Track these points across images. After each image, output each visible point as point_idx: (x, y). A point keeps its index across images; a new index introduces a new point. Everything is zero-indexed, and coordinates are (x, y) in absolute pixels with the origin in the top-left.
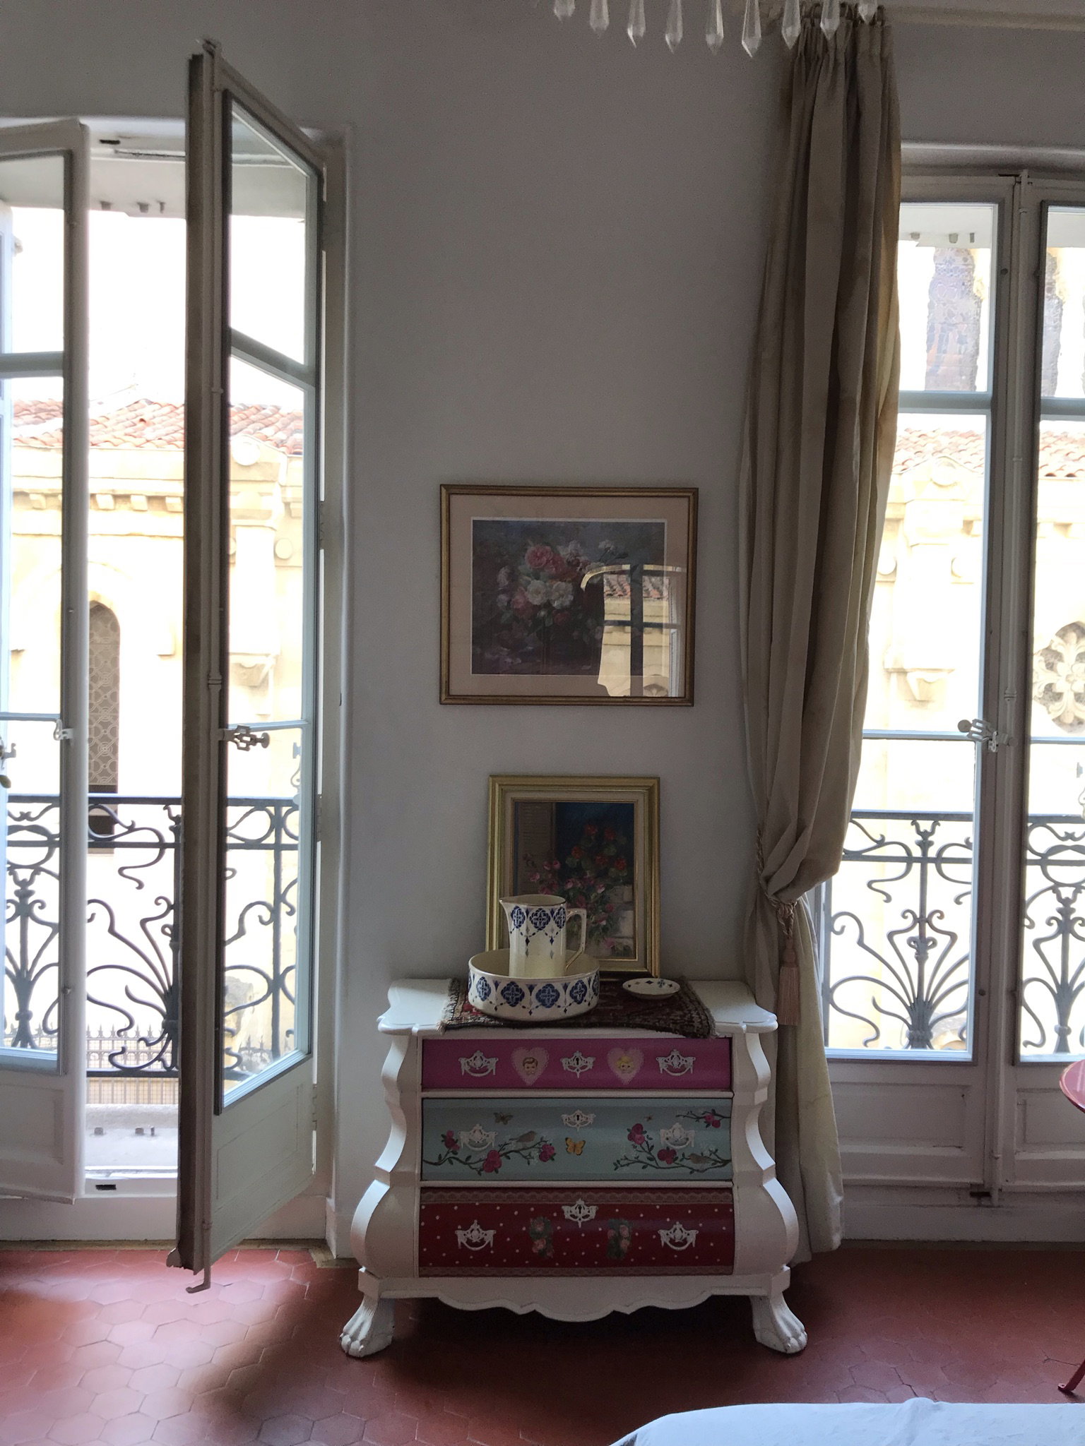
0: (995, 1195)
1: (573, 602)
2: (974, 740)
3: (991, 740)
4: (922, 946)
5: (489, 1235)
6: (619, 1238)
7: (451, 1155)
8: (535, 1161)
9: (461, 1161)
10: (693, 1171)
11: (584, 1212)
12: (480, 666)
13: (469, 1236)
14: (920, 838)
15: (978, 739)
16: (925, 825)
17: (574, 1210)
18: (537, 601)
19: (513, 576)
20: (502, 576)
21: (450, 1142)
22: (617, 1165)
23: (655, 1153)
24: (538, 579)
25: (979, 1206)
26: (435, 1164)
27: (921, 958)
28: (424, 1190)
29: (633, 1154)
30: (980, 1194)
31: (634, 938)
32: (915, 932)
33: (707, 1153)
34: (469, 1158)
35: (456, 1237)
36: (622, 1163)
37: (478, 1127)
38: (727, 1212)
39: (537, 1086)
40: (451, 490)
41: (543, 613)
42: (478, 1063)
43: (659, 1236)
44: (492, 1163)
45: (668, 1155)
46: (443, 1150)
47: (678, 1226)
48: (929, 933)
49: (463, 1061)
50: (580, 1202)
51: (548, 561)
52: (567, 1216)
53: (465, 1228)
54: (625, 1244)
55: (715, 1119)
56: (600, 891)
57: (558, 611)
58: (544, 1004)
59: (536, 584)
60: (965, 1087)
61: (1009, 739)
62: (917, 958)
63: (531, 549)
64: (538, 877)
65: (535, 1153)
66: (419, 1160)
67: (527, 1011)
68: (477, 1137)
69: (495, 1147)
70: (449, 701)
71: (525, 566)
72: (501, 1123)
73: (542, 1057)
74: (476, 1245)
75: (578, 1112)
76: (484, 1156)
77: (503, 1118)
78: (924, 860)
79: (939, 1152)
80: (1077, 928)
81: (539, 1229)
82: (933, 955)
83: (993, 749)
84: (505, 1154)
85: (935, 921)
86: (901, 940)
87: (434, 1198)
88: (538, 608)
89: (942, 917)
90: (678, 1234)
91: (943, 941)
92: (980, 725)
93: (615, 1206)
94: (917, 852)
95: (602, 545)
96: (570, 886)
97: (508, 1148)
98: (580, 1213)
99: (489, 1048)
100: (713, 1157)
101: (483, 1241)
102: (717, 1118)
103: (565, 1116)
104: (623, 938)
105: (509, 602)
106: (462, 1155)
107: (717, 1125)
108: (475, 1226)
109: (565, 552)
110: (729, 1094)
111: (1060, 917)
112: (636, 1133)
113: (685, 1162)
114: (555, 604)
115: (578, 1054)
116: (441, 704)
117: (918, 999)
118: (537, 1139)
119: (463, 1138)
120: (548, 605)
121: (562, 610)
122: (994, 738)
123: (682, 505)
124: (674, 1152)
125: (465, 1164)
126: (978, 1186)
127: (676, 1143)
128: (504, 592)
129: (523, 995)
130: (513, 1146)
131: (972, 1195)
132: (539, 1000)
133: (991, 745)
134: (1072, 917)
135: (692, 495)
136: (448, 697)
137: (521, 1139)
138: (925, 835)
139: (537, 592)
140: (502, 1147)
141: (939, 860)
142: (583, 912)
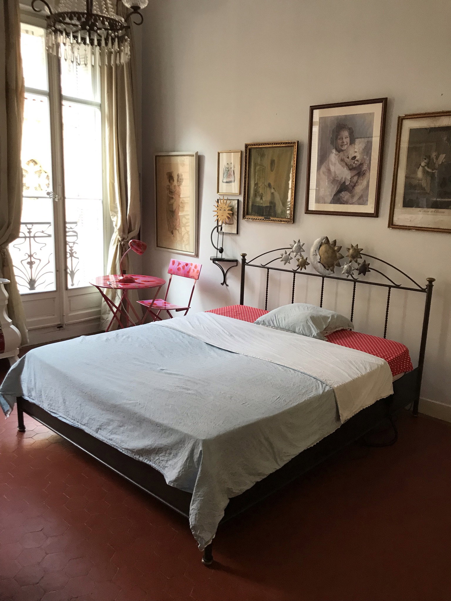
0: (64, 326)
2: (50, 198)
3: (56, 198)
4: (31, 263)
14: (28, 230)
15: (52, 198)
16: (29, 226)
25: (60, 330)
27: (31, 268)
30: (60, 327)
32: (29, 260)
48: (33, 260)
60: (54, 298)
61: (60, 198)
62: (30, 268)
78: (30, 237)
79: (49, 317)
80: (74, 255)
82: (34, 266)
83: (56, 200)
85: (34, 256)
86: (25, 263)
89: (36, 255)
91: (37, 262)
92: (52, 193)
94: (28, 235)
111: (70, 252)
117: (31, 280)
122: (57, 197)
126: (59, 324)
131: (58, 327)
133: (56, 199)
134: (73, 251)
138: (29, 229)
141: (34, 237)
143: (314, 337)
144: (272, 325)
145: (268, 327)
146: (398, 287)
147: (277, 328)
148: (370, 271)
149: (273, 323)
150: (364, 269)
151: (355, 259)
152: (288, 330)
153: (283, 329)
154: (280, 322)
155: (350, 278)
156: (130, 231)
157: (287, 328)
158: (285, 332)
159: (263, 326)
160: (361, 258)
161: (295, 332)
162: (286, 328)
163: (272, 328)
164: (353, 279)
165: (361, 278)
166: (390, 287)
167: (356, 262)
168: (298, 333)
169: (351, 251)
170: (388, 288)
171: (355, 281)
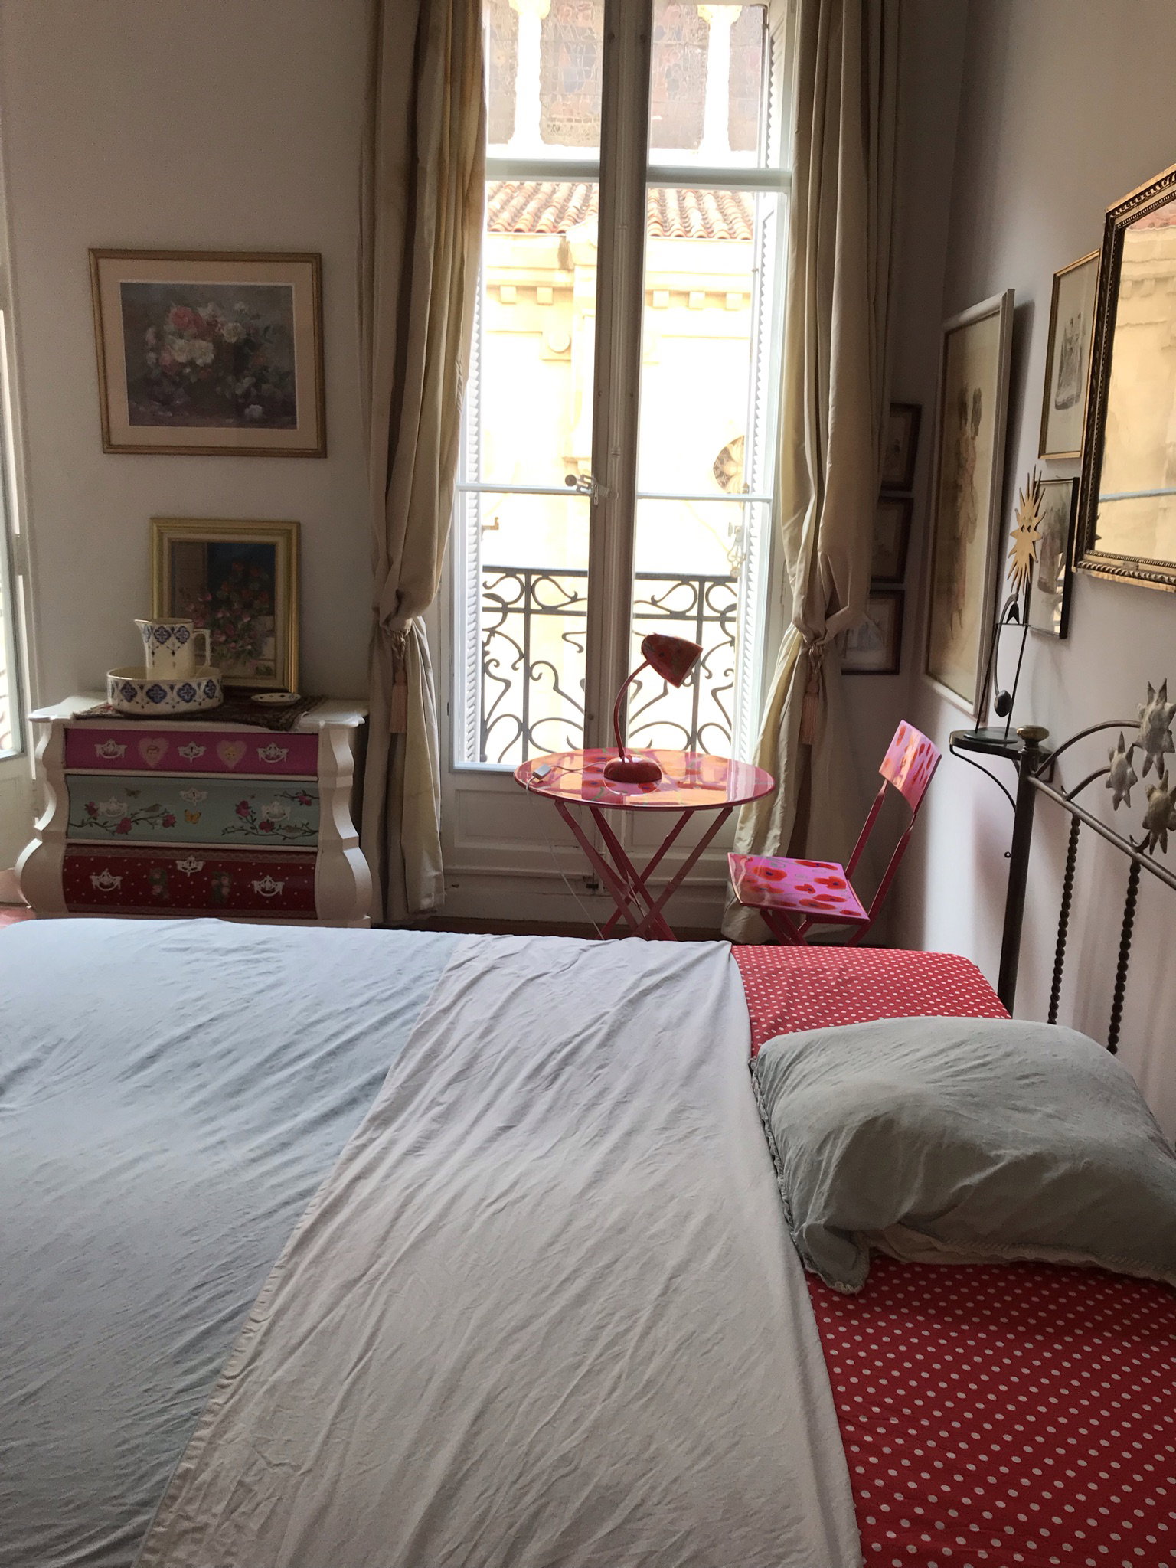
1: (214, 361)
2: (579, 493)
3: (594, 493)
5: (117, 881)
6: (221, 886)
7: (92, 820)
8: (159, 827)
9: (100, 825)
10: (285, 838)
11: (193, 865)
12: (135, 419)
13: (101, 880)
17: (185, 864)
18: (182, 358)
19: (159, 336)
20: (150, 336)
21: (91, 810)
22: (225, 831)
23: (257, 824)
24: (181, 337)
25: (594, 895)
26: (79, 826)
28: (69, 845)
29: (239, 824)
30: (595, 886)
31: (275, 661)
33: (299, 826)
34: (106, 822)
35: (91, 881)
36: (229, 830)
37: (114, 799)
38: (309, 871)
39: (159, 767)
40: (98, 254)
41: (188, 370)
42: (111, 749)
43: (253, 886)
44: (124, 827)
45: (268, 826)
46: (86, 816)
47: (268, 878)
49: (98, 747)
50: (192, 858)
51: (190, 322)
52: (179, 868)
53: (98, 874)
54: (225, 891)
55: (307, 799)
56: (246, 620)
57: (202, 368)
58: (153, 699)
59: (181, 343)
63: (174, 310)
64: (193, 607)
65: (160, 821)
66: (66, 823)
67: (140, 706)
68: (113, 807)
69: (127, 815)
70: (110, 450)
71: (170, 327)
72: (132, 796)
73: (163, 744)
74: (107, 887)
75: (194, 790)
76: (118, 821)
77: (133, 793)
79: (559, 850)
81: (157, 877)
84: (135, 821)
87: (76, 852)
88: (184, 365)
90: (267, 885)
92: (588, 480)
93: (219, 862)
95: (238, 306)
96: (220, 615)
97: (137, 817)
98: (190, 866)
99: (119, 736)
100: (304, 828)
101: (112, 885)
102: (308, 798)
103: (182, 793)
104: (265, 660)
105: (157, 359)
106: (100, 821)
107: (309, 803)
108: (105, 873)
109: (205, 313)
110: (315, 779)
112: (243, 808)
113: (280, 832)
114: (199, 362)
115: (192, 744)
116: (104, 453)
118: (161, 810)
119: (102, 807)
120: (191, 363)
121: (206, 366)
123: (307, 269)
124: (273, 823)
125: (102, 827)
126: (589, 878)
127: (275, 816)
128: (152, 350)
129: (136, 693)
130: (142, 815)
131: (585, 886)
132: (149, 697)
133: (594, 497)
135: (316, 260)
136: (110, 447)
137: (148, 810)
139: (181, 350)
140: (133, 815)
142: (206, 632)
156: (832, 607)
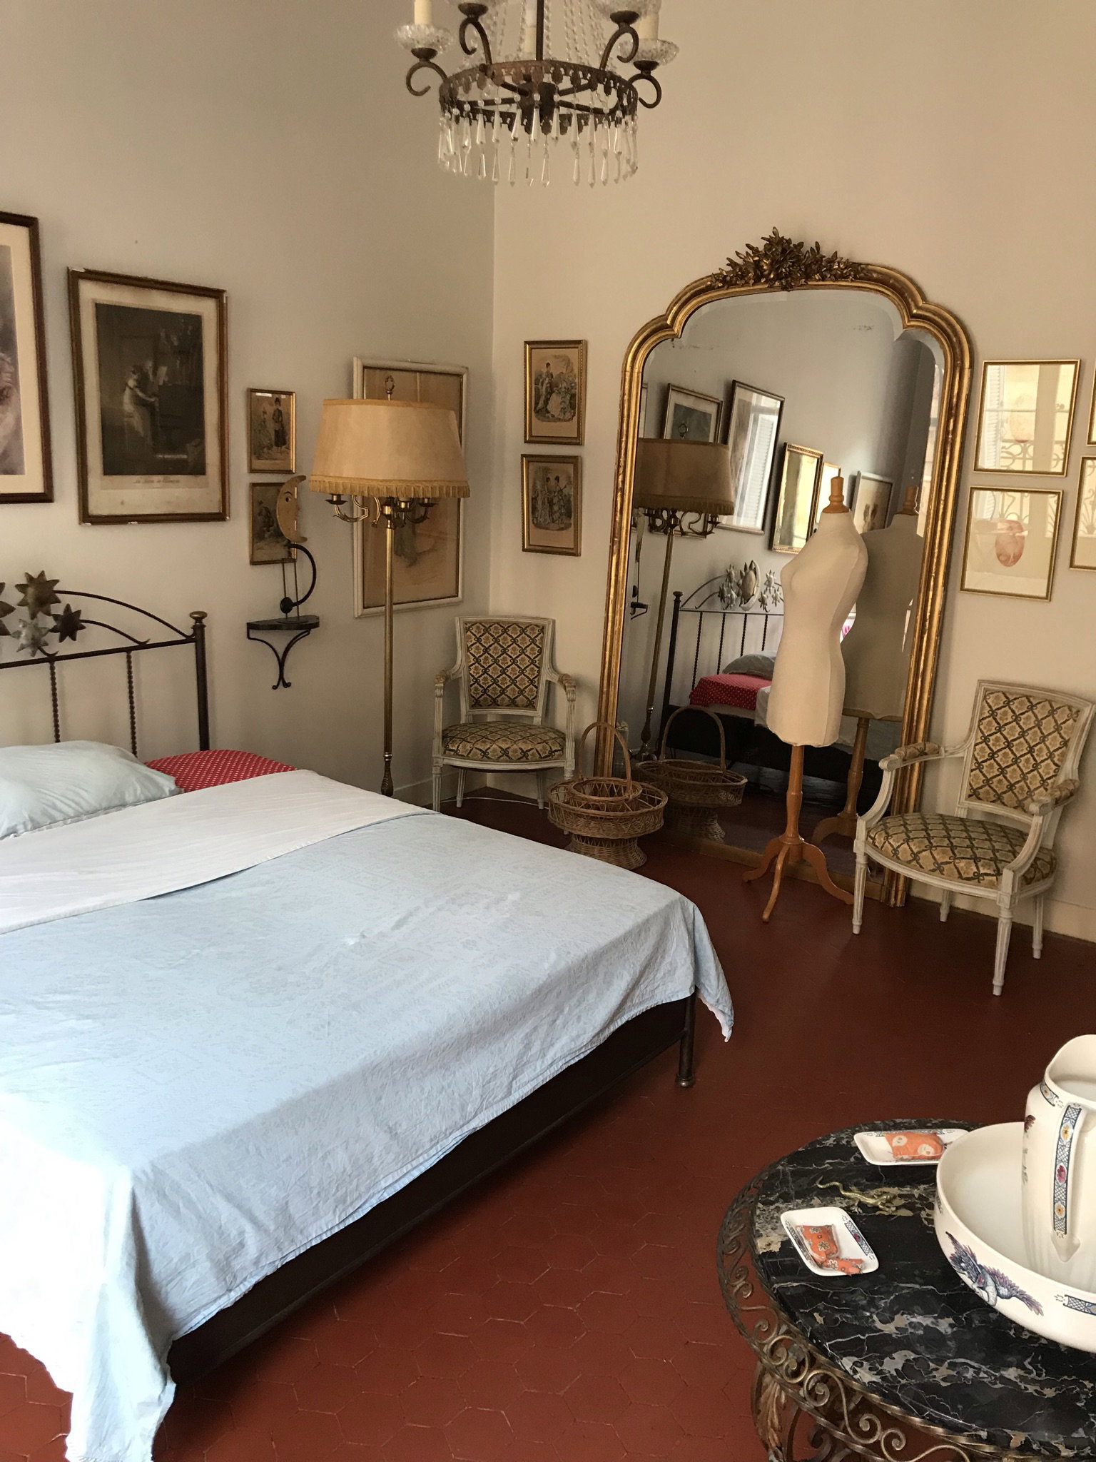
143: (173, 793)
144: (58, 815)
145: (51, 828)
146: (143, 646)
147: (77, 817)
148: (83, 628)
149: (61, 811)
150: (70, 625)
151: (45, 608)
152: (107, 810)
153: (93, 813)
154: (77, 799)
155: (39, 655)
157: (104, 805)
158: (102, 817)
159: (37, 833)
160: (58, 601)
161: (124, 805)
162: (100, 805)
163: (65, 824)
164: (45, 656)
165: (67, 647)
166: (128, 650)
167: (48, 614)
168: (135, 804)
169: (30, 590)
170: (124, 654)
171: (52, 659)
